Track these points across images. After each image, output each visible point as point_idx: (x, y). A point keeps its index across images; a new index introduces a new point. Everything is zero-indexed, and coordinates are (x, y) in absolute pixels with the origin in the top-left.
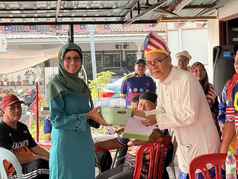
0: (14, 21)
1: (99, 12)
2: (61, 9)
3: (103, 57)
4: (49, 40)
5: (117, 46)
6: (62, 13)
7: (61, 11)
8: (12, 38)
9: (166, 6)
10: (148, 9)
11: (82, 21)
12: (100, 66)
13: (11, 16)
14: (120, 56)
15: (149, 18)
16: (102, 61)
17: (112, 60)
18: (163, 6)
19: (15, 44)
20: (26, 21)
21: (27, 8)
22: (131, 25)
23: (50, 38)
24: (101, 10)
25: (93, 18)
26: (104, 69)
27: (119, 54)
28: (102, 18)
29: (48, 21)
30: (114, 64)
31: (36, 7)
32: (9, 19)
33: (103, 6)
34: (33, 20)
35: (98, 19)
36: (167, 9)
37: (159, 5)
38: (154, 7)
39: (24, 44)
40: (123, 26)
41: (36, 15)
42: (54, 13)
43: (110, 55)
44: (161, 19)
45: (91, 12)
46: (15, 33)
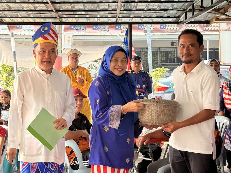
0: (79, 21)
1: (156, 13)
2: (121, 10)
3: (159, 54)
4: (110, 37)
5: (172, 44)
6: (122, 14)
7: (121, 12)
8: (77, 35)
9: (220, 7)
10: (202, 11)
11: (140, 21)
12: (156, 62)
13: (77, 16)
14: (175, 52)
15: (203, 19)
16: (158, 57)
17: (167, 56)
18: (217, 8)
19: (80, 40)
20: (90, 21)
21: (91, 9)
22: (186, 25)
23: (111, 35)
24: (157, 11)
25: (151, 18)
26: (160, 64)
27: (174, 51)
28: (158, 18)
29: (109, 21)
30: (169, 60)
31: (99, 8)
32: (75, 19)
33: (160, 8)
34: (96, 20)
35: (155, 20)
36: (220, 11)
37: (212, 7)
38: (208, 9)
39: (88, 40)
40: (178, 26)
41: (98, 16)
42: (115, 14)
43: (166, 51)
44: (214, 20)
45: (148, 14)
46: (80, 30)
